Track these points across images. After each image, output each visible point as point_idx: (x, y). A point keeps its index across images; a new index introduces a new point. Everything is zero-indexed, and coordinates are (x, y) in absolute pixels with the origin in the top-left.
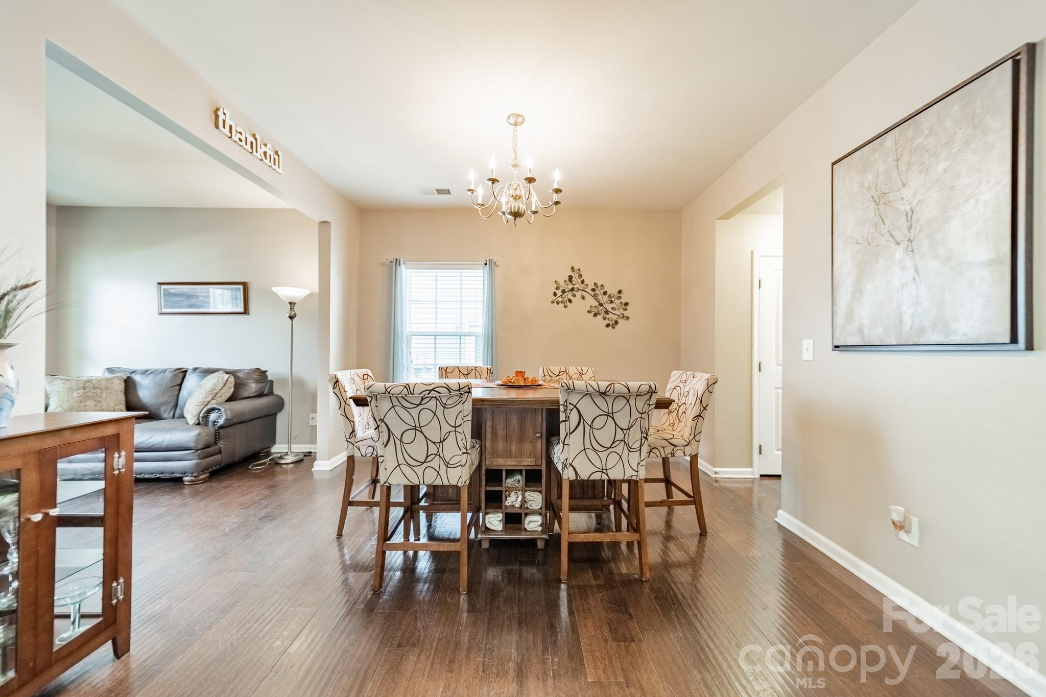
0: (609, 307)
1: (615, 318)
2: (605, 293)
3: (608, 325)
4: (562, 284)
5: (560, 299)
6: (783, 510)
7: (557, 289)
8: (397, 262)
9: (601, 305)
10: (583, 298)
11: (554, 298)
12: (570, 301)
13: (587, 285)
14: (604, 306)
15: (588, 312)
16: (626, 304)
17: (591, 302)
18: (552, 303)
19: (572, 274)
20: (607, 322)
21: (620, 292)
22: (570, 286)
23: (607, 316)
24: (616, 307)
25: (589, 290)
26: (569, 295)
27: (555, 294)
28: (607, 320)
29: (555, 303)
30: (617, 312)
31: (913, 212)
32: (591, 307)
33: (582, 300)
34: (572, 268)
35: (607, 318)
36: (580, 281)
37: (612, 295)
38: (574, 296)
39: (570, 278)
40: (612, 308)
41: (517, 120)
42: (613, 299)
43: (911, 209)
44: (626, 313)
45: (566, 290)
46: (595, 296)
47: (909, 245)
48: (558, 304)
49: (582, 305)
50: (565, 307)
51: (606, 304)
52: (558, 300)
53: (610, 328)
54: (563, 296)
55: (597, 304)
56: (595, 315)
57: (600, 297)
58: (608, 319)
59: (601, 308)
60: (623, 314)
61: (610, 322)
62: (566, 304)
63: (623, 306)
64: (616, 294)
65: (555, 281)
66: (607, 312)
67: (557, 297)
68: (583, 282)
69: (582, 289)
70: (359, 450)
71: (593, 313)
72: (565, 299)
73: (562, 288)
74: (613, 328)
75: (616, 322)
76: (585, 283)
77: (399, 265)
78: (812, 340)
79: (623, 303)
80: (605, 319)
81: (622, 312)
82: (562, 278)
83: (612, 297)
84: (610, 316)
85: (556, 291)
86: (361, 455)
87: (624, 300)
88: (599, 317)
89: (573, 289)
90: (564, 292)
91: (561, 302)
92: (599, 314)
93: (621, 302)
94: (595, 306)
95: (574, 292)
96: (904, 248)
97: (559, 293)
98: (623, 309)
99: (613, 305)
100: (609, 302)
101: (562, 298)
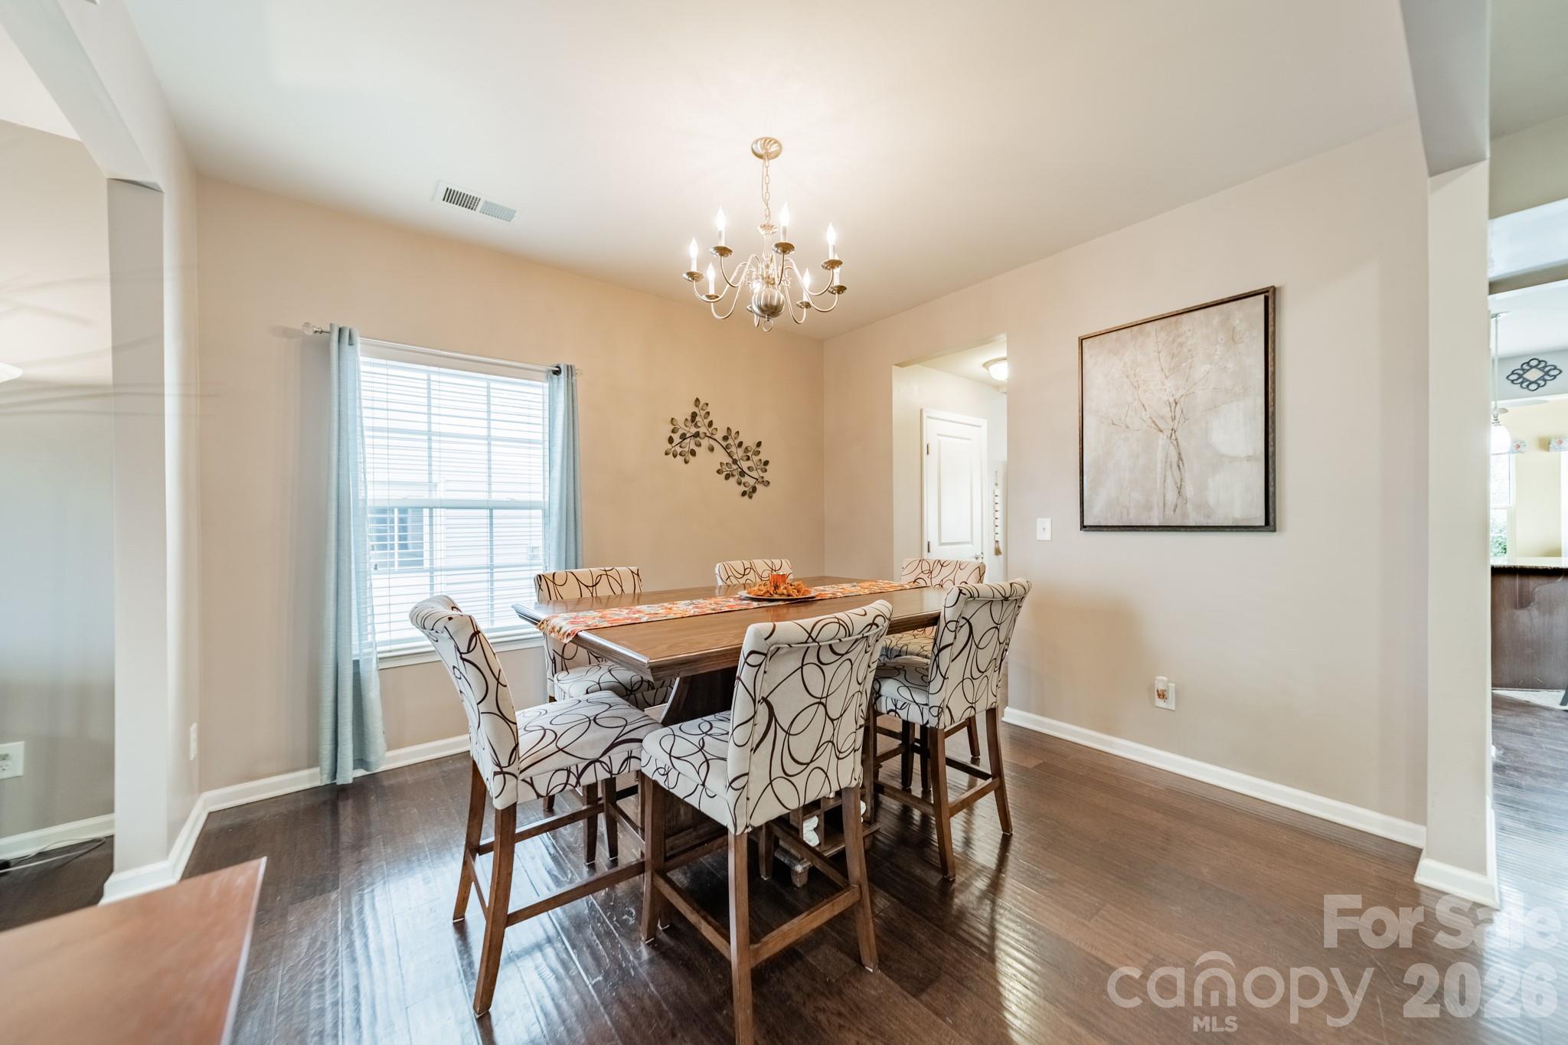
0: (745, 465)
1: (752, 482)
2: (740, 444)
3: (744, 494)
4: (680, 423)
5: (679, 450)
6: (1011, 707)
7: (673, 432)
8: (344, 335)
9: (735, 462)
10: (712, 449)
11: (669, 446)
12: (693, 453)
13: (716, 429)
14: (738, 463)
15: (719, 472)
16: (766, 463)
17: (721, 456)
18: (667, 454)
19: (696, 410)
20: (742, 488)
21: (759, 444)
22: (694, 430)
23: (743, 480)
24: (753, 466)
25: (719, 436)
26: (690, 444)
27: (671, 440)
28: (742, 485)
29: (671, 455)
30: (754, 474)
31: (1176, 403)
32: (721, 464)
33: (709, 452)
34: (697, 400)
35: (743, 481)
36: (707, 421)
37: (749, 449)
38: (699, 445)
39: (694, 415)
40: (749, 468)
41: (766, 151)
42: (750, 454)
43: (1175, 400)
44: (767, 476)
45: (688, 435)
46: (726, 448)
47: (1173, 434)
48: (675, 456)
49: (707, 460)
50: (686, 462)
51: (741, 461)
52: (675, 450)
53: (746, 497)
54: (683, 445)
55: (730, 460)
56: (727, 477)
57: (733, 449)
58: (744, 484)
59: (735, 467)
60: (763, 477)
61: (746, 489)
62: (687, 458)
63: (762, 466)
64: (754, 447)
65: (672, 419)
66: (742, 474)
67: (673, 445)
68: (710, 424)
69: (709, 435)
70: (532, 785)
71: (725, 473)
72: (686, 449)
73: (680, 432)
74: (751, 497)
75: (754, 489)
76: (714, 426)
77: (351, 344)
78: (1049, 520)
79: (763, 461)
80: (739, 483)
81: (762, 474)
82: (682, 413)
83: (748, 451)
84: (746, 479)
85: (673, 435)
86: (535, 796)
87: (763, 457)
88: (733, 480)
89: (697, 435)
90: (683, 437)
91: (680, 454)
92: (733, 475)
93: (760, 460)
94: (727, 464)
95: (698, 439)
96: (1167, 437)
97: (676, 438)
98: (762, 470)
99: (750, 463)
100: (745, 458)
101: (680, 447)
